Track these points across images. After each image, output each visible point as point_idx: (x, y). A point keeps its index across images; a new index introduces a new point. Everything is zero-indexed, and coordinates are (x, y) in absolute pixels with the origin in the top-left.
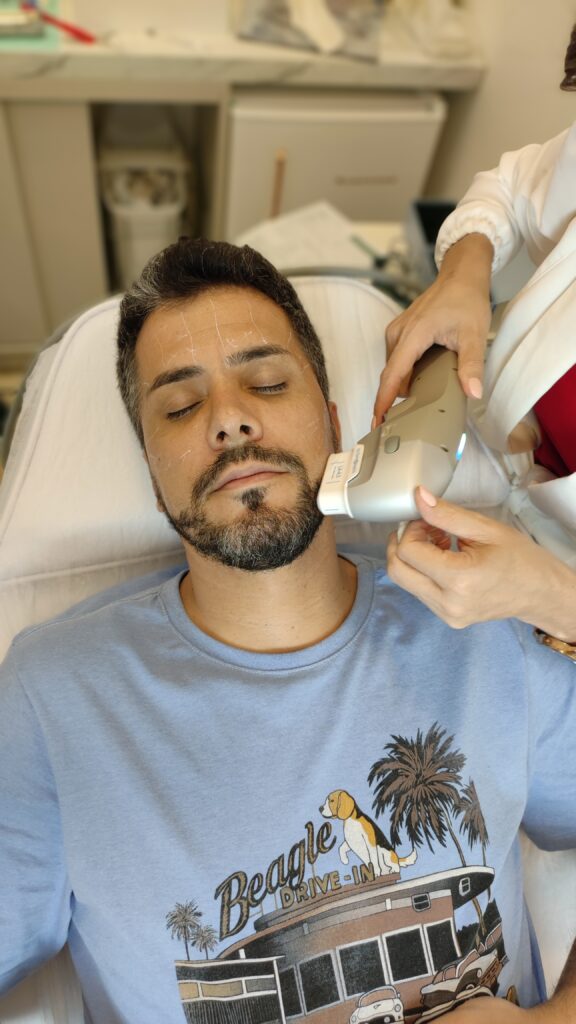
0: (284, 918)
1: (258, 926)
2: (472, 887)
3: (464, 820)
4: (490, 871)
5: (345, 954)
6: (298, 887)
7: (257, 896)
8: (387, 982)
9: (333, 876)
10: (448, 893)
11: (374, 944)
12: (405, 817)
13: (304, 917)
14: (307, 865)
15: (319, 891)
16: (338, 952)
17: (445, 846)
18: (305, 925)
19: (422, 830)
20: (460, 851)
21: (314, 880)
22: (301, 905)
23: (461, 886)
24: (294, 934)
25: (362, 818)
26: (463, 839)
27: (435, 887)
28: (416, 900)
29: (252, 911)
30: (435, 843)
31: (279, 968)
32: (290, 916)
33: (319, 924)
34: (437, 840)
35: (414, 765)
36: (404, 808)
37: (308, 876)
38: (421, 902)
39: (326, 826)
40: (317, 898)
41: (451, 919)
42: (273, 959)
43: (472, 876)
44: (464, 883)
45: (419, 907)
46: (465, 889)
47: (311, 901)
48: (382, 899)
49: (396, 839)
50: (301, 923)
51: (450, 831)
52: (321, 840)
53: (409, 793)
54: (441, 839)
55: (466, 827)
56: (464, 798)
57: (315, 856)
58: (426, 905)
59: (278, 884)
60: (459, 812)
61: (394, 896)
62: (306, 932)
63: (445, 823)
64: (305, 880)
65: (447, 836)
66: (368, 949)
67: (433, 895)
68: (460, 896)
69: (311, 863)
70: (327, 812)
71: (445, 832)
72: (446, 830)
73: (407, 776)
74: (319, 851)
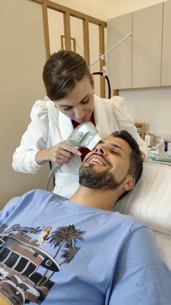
0: (14, 236)
1: (10, 235)
2: (50, 266)
3: (67, 250)
4: (60, 269)
5: (13, 253)
6: (23, 234)
7: (16, 230)
8: (12, 268)
9: (30, 238)
10: (43, 259)
11: (19, 256)
12: (54, 237)
13: (16, 239)
14: (29, 232)
15: (25, 238)
16: (12, 252)
17: (55, 248)
18: (15, 241)
19: (54, 241)
20: (57, 254)
21: (27, 236)
22: (19, 237)
23: (48, 261)
24: (12, 240)
25: (48, 233)
26: (61, 253)
27: (42, 254)
28: (36, 253)
29: (13, 231)
30: (53, 245)
31: (3, 245)
32: (15, 237)
33: (16, 243)
34: (54, 245)
35: (70, 232)
36: (57, 235)
37: (27, 234)
38: (36, 255)
39: (41, 230)
40: (23, 239)
41: (37, 267)
42: (4, 242)
43: (53, 263)
44: (49, 261)
45: (35, 255)
46: (48, 263)
47: (21, 238)
48: (30, 247)
49: (47, 239)
50: (14, 239)
51: (60, 247)
52: (37, 231)
53: (61, 234)
54: (55, 246)
55: (65, 252)
56: (73, 247)
57: (32, 233)
58: (36, 256)
59: (21, 231)
60: (67, 247)
61: (34, 249)
62: (13, 242)
63: (60, 244)
64: (25, 234)
65: (58, 247)
66: (17, 256)
67: (40, 256)
68: (45, 263)
69: (30, 233)
70: (44, 229)
71: (58, 246)
72: (59, 245)
73: (65, 232)
74: (34, 233)
